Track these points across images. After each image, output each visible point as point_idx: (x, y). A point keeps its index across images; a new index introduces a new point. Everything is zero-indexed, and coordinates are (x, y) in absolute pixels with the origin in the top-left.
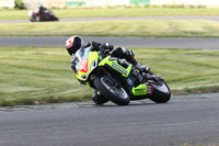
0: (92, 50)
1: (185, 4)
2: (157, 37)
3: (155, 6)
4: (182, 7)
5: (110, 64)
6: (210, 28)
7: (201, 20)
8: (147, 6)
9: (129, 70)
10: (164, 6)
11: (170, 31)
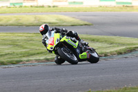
0: (56, 33)
1: (45, 5)
2: (27, 26)
3: (25, 7)
4: (43, 7)
5: (67, 40)
6: (60, 20)
7: (55, 15)
8: (21, 7)
9: (77, 44)
10: (31, 6)
11: (36, 22)
